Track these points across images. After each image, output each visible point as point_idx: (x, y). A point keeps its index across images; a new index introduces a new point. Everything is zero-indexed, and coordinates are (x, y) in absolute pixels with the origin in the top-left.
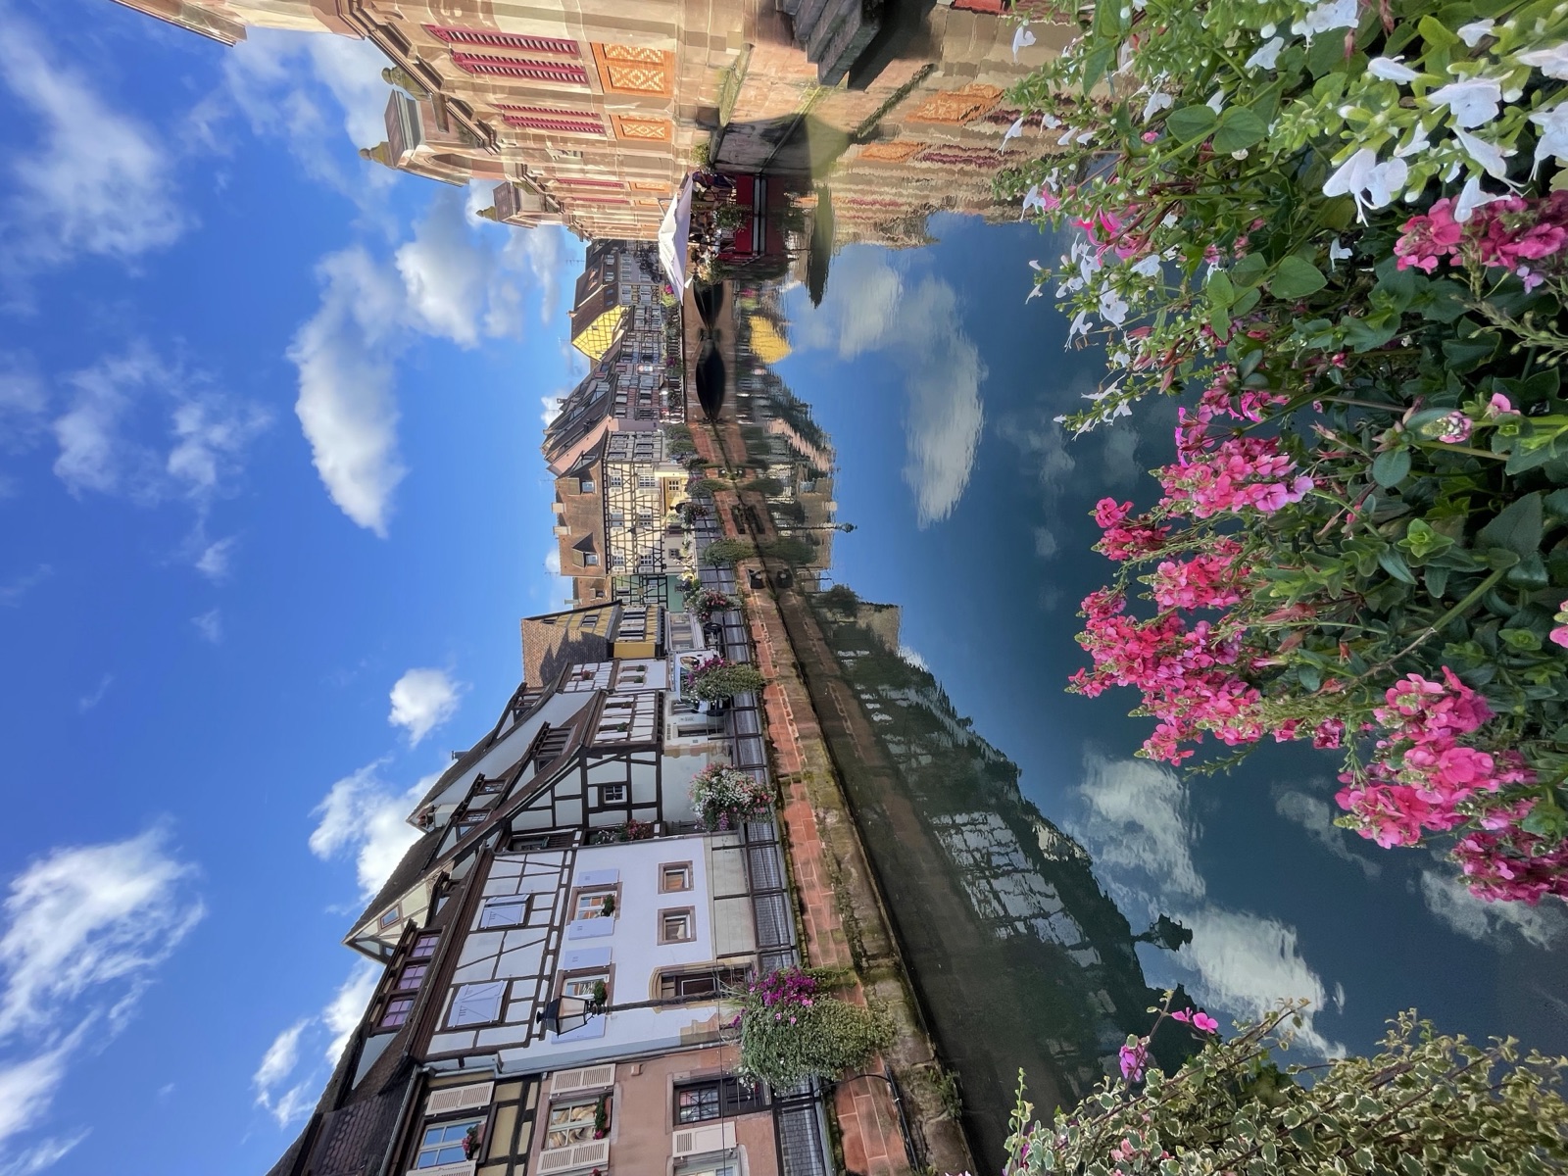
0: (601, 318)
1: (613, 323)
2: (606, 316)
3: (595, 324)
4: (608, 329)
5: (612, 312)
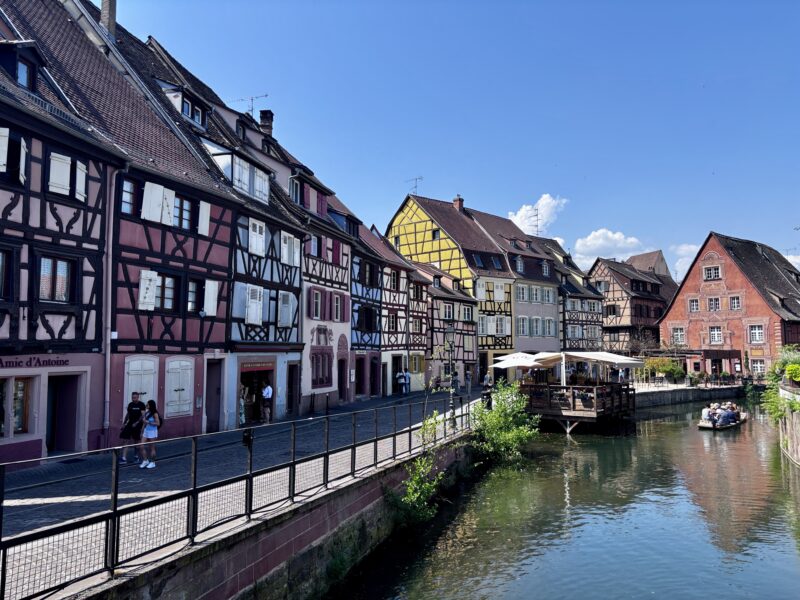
0: (453, 246)
1: (445, 266)
2: (456, 253)
3: (442, 235)
4: (435, 256)
5: (464, 263)
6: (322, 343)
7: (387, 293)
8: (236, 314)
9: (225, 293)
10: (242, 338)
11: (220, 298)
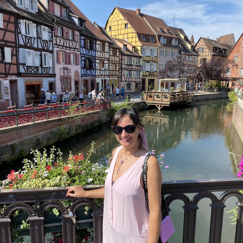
6: (66, 74)
7: (99, 53)
8: (21, 61)
9: (14, 53)
10: (26, 72)
11: (12, 55)
